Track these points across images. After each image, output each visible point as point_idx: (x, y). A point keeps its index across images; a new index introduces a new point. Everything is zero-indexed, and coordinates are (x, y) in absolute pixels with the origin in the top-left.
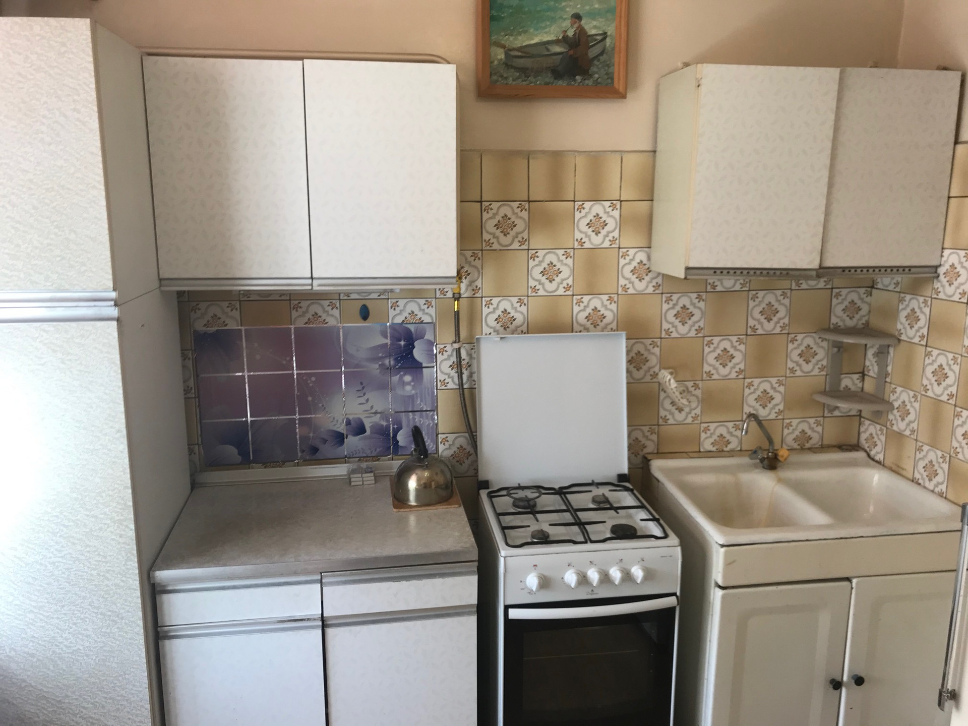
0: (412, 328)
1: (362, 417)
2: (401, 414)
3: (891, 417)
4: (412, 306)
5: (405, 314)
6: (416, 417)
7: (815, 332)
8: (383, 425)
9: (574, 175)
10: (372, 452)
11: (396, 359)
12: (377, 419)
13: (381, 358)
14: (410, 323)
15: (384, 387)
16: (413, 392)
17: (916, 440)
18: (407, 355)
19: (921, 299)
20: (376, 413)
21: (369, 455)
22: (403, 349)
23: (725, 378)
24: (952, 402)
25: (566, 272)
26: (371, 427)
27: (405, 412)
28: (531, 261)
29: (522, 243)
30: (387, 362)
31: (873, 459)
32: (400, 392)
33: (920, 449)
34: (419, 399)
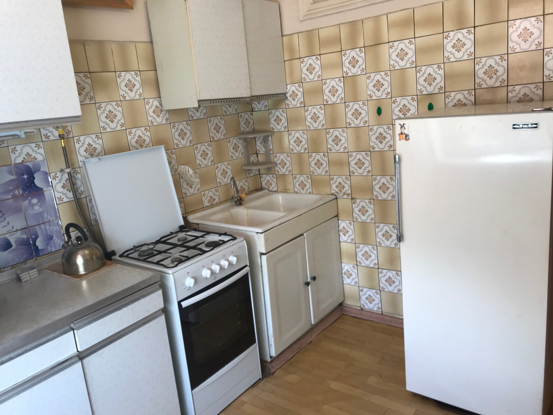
0: (30, 165)
1: (7, 236)
2: (35, 227)
3: (277, 169)
4: (27, 149)
5: (23, 156)
6: (46, 227)
7: (237, 136)
8: (24, 238)
9: (112, 55)
10: (20, 260)
11: (23, 189)
12: (18, 235)
13: (12, 190)
14: (28, 162)
15: (18, 210)
16: (41, 210)
17: (292, 175)
18: (31, 184)
19: (281, 110)
20: (17, 231)
21: (19, 262)
22: (26, 181)
23: (207, 166)
24: (307, 151)
25: (119, 116)
26: (15, 242)
27: (37, 225)
28: (98, 111)
29: (91, 99)
30: (17, 192)
31: (272, 191)
32: (31, 212)
33: (295, 178)
34: (46, 214)
